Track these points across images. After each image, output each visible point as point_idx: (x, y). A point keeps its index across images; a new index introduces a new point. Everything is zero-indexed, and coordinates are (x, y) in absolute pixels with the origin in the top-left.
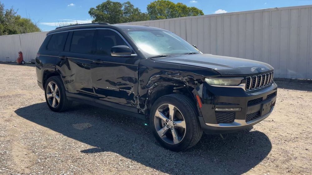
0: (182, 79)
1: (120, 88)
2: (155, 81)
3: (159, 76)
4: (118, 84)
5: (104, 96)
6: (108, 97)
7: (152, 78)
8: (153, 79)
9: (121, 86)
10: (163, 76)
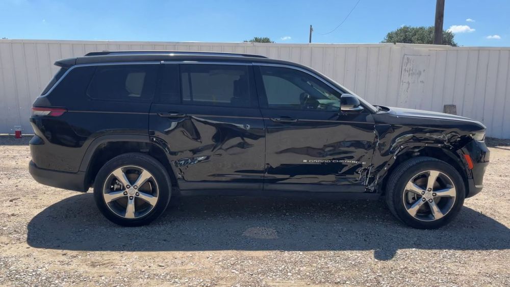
0: (444, 137)
1: (334, 159)
2: (401, 143)
3: (412, 135)
4: (329, 153)
5: (288, 176)
6: (296, 177)
7: (398, 139)
8: (400, 140)
9: (336, 157)
10: (418, 135)
